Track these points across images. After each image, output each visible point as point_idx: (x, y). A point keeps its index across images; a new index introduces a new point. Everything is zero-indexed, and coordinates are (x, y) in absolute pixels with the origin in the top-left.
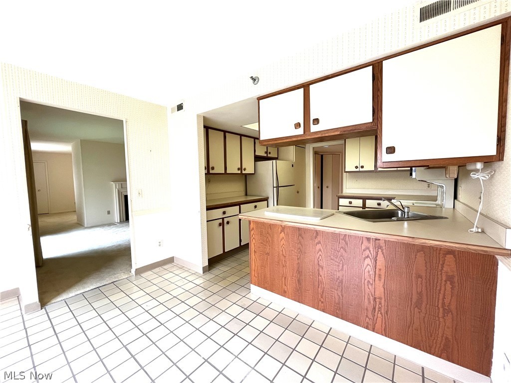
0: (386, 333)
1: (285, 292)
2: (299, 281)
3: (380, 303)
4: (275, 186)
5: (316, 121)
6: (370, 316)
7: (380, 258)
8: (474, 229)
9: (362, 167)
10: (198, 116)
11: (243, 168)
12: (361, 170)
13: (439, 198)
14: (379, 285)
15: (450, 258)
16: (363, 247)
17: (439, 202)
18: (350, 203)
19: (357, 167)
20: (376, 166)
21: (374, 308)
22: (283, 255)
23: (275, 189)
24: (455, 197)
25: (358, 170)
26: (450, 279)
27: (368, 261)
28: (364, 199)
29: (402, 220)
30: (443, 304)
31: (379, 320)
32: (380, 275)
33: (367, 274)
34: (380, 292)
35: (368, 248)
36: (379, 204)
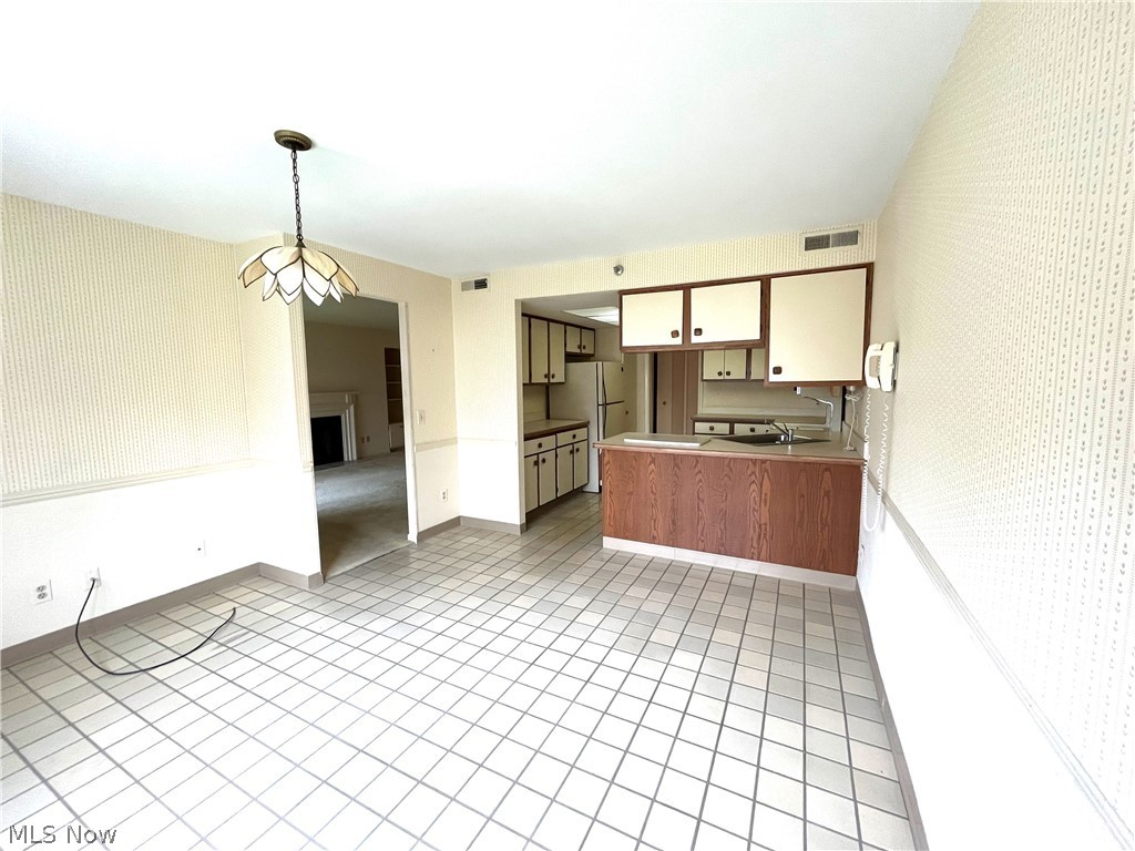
0: (770, 560)
1: (654, 538)
2: (673, 521)
3: (766, 529)
4: (600, 403)
5: (699, 332)
6: (755, 545)
7: (766, 483)
8: (848, 448)
9: (728, 373)
10: (516, 301)
11: (551, 373)
12: (727, 377)
13: (828, 420)
14: (765, 510)
15: (827, 474)
16: (749, 472)
17: (827, 425)
18: (712, 428)
19: (720, 374)
20: (748, 373)
21: (760, 536)
22: (652, 492)
23: (600, 407)
24: (843, 419)
25: (721, 378)
26: (827, 493)
27: (753, 487)
28: (732, 422)
29: (785, 443)
30: (821, 519)
31: (764, 547)
32: (765, 500)
33: (752, 501)
34: (765, 518)
35: (754, 473)
36: (752, 430)
